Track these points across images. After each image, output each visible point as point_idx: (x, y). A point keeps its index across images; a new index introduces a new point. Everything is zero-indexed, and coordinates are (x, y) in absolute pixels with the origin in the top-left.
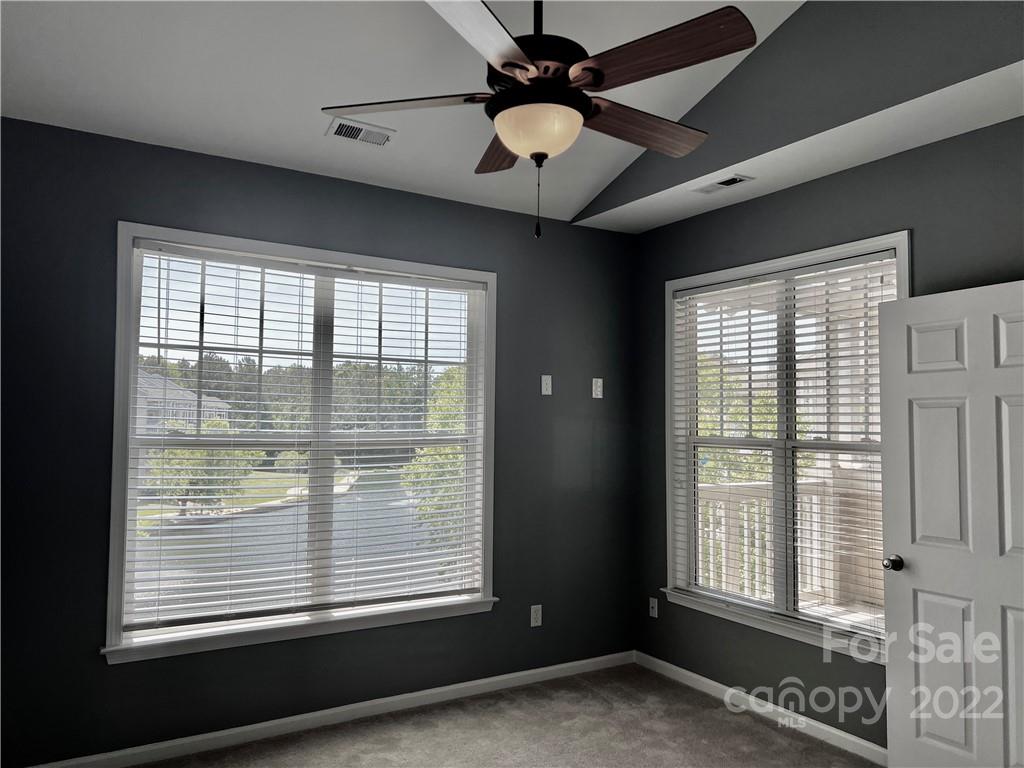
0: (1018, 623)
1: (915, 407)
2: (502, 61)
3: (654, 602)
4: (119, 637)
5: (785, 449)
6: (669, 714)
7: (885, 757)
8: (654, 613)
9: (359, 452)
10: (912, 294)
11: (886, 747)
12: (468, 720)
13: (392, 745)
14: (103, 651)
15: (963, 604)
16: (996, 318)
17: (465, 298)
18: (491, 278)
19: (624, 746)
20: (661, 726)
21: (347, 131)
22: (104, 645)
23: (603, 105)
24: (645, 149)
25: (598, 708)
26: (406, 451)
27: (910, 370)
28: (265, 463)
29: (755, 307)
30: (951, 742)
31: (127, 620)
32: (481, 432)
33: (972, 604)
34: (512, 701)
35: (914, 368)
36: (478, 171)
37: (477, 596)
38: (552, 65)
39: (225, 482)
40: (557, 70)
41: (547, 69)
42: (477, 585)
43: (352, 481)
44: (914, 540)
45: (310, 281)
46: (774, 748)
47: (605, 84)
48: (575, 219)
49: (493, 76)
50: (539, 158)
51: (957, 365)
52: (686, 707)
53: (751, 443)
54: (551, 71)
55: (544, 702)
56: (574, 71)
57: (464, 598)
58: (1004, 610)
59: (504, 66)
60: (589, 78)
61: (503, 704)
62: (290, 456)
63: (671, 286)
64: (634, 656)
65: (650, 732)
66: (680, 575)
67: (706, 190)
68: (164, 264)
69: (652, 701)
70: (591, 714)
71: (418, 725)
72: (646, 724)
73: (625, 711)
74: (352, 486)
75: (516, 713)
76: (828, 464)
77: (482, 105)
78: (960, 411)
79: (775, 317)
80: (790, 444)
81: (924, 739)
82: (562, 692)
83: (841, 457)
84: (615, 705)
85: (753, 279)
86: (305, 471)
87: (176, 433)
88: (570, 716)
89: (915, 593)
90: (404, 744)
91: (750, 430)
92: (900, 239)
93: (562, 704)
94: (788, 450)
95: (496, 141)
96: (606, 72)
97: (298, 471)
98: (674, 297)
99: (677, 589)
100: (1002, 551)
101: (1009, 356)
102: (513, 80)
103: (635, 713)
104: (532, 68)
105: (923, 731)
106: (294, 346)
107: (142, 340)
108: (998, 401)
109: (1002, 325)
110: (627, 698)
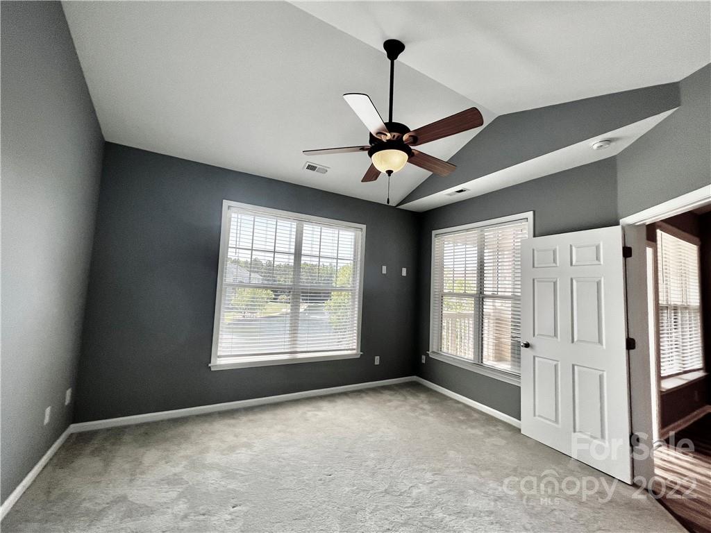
0: (579, 371)
1: (535, 281)
2: (376, 131)
3: (424, 357)
4: (216, 360)
5: (479, 298)
6: (429, 402)
7: (520, 424)
8: (424, 361)
9: (311, 293)
10: (534, 236)
11: (520, 420)
12: (349, 400)
13: (319, 409)
14: (210, 365)
15: (555, 363)
16: (571, 246)
17: (353, 234)
18: (364, 227)
19: (412, 415)
20: (427, 407)
21: (311, 168)
22: (210, 363)
23: (416, 153)
24: (432, 173)
25: (400, 398)
26: (328, 293)
27: (534, 266)
28: (274, 299)
29: (468, 244)
30: (550, 420)
31: (219, 354)
32: (358, 287)
33: (559, 363)
34: (367, 393)
35: (536, 265)
36: (362, 181)
37: (354, 352)
38: (396, 134)
39: (259, 306)
40: (398, 137)
41: (394, 136)
42: (355, 347)
43: (306, 307)
44: (534, 335)
45: (294, 225)
46: (473, 418)
47: (419, 142)
48: (397, 205)
49: (372, 139)
50: (390, 172)
51: (554, 265)
52: (437, 400)
53: (465, 295)
54: (396, 137)
55: (379, 394)
56: (405, 137)
57: (349, 352)
58: (573, 366)
59: (377, 134)
60: (412, 140)
61: (363, 395)
62: (283, 297)
63: (434, 232)
64: (415, 378)
65: (422, 409)
66: (434, 347)
67: (450, 195)
68: (239, 217)
69: (423, 396)
70: (399, 401)
71: (330, 401)
72: (421, 406)
73: (412, 400)
74: (305, 310)
75: (368, 398)
76: (491, 304)
77: (367, 152)
78: (555, 284)
79: (476, 248)
80: (481, 296)
81: (537, 417)
82: (387, 391)
83: (496, 301)
84: (408, 397)
85: (467, 230)
86: (289, 303)
87: (241, 282)
88: (390, 401)
89: (534, 357)
90: (325, 408)
91: (465, 290)
92: (530, 215)
93: (386, 396)
94: (480, 298)
95: (372, 166)
96: (419, 137)
97: (287, 303)
98: (435, 237)
99: (433, 352)
100: (573, 341)
101: (577, 261)
102: (381, 140)
103: (416, 401)
104: (389, 134)
105: (537, 414)
106: (287, 250)
107: (230, 246)
108: (572, 280)
109: (574, 249)
110: (413, 395)
